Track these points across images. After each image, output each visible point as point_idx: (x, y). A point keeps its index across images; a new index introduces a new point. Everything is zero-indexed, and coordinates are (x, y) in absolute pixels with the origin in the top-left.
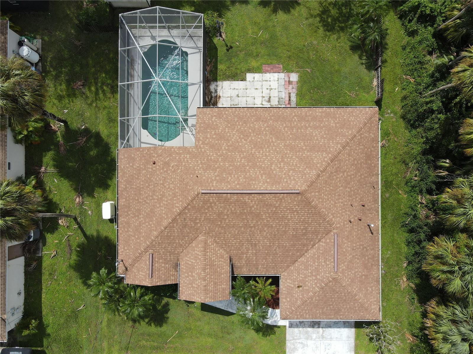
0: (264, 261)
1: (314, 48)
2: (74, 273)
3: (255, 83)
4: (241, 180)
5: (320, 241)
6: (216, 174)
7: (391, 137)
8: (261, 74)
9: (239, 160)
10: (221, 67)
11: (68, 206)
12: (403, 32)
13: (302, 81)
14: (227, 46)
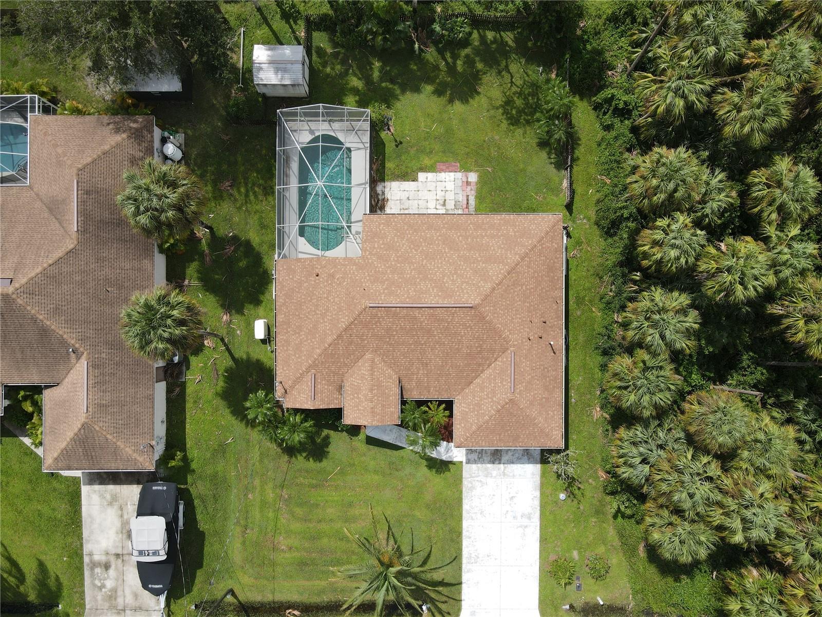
0: (436, 383)
1: (496, 143)
2: (221, 401)
3: (429, 184)
4: (411, 293)
5: (496, 360)
6: (384, 287)
7: (584, 246)
8: (434, 173)
9: (409, 272)
10: (389, 165)
11: (214, 324)
12: (598, 125)
13: (483, 182)
14: (396, 141)
